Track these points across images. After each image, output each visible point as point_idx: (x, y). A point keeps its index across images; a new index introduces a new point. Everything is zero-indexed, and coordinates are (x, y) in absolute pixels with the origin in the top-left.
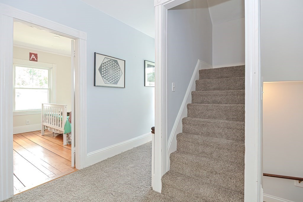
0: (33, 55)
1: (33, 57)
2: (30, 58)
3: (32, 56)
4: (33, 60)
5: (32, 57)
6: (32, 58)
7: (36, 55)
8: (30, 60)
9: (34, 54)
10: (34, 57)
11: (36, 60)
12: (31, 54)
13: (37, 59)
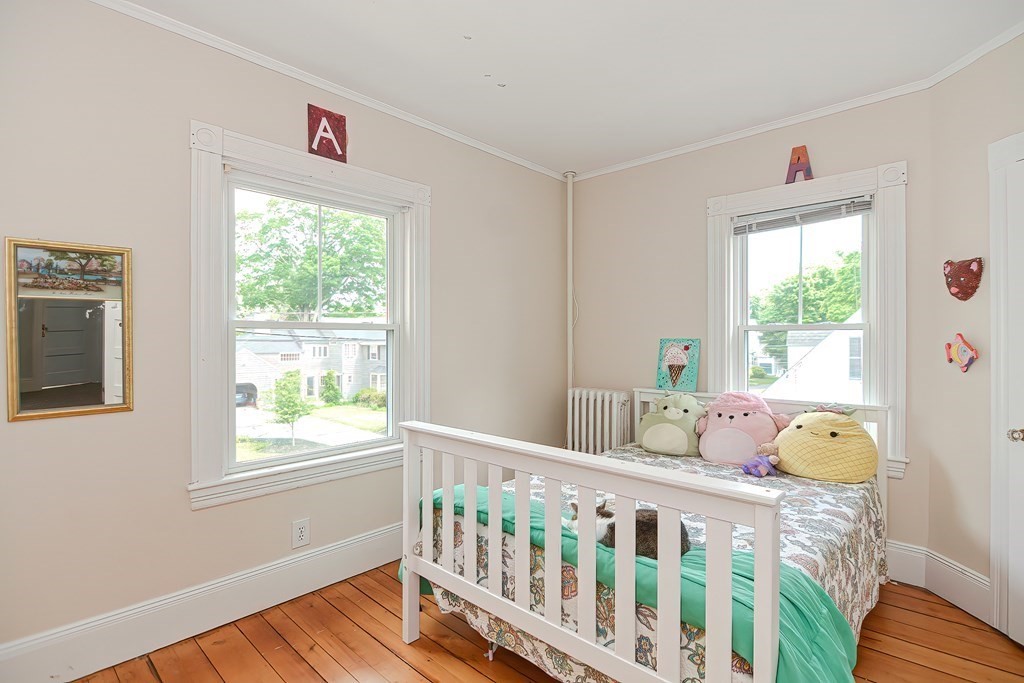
0: (324, 122)
1: (325, 135)
2: (311, 141)
3: (321, 128)
4: (325, 150)
5: (320, 133)
6: (322, 138)
7: (338, 123)
8: (311, 151)
9: (329, 115)
10: (330, 135)
11: (340, 152)
12: (315, 115)
13: (343, 147)
